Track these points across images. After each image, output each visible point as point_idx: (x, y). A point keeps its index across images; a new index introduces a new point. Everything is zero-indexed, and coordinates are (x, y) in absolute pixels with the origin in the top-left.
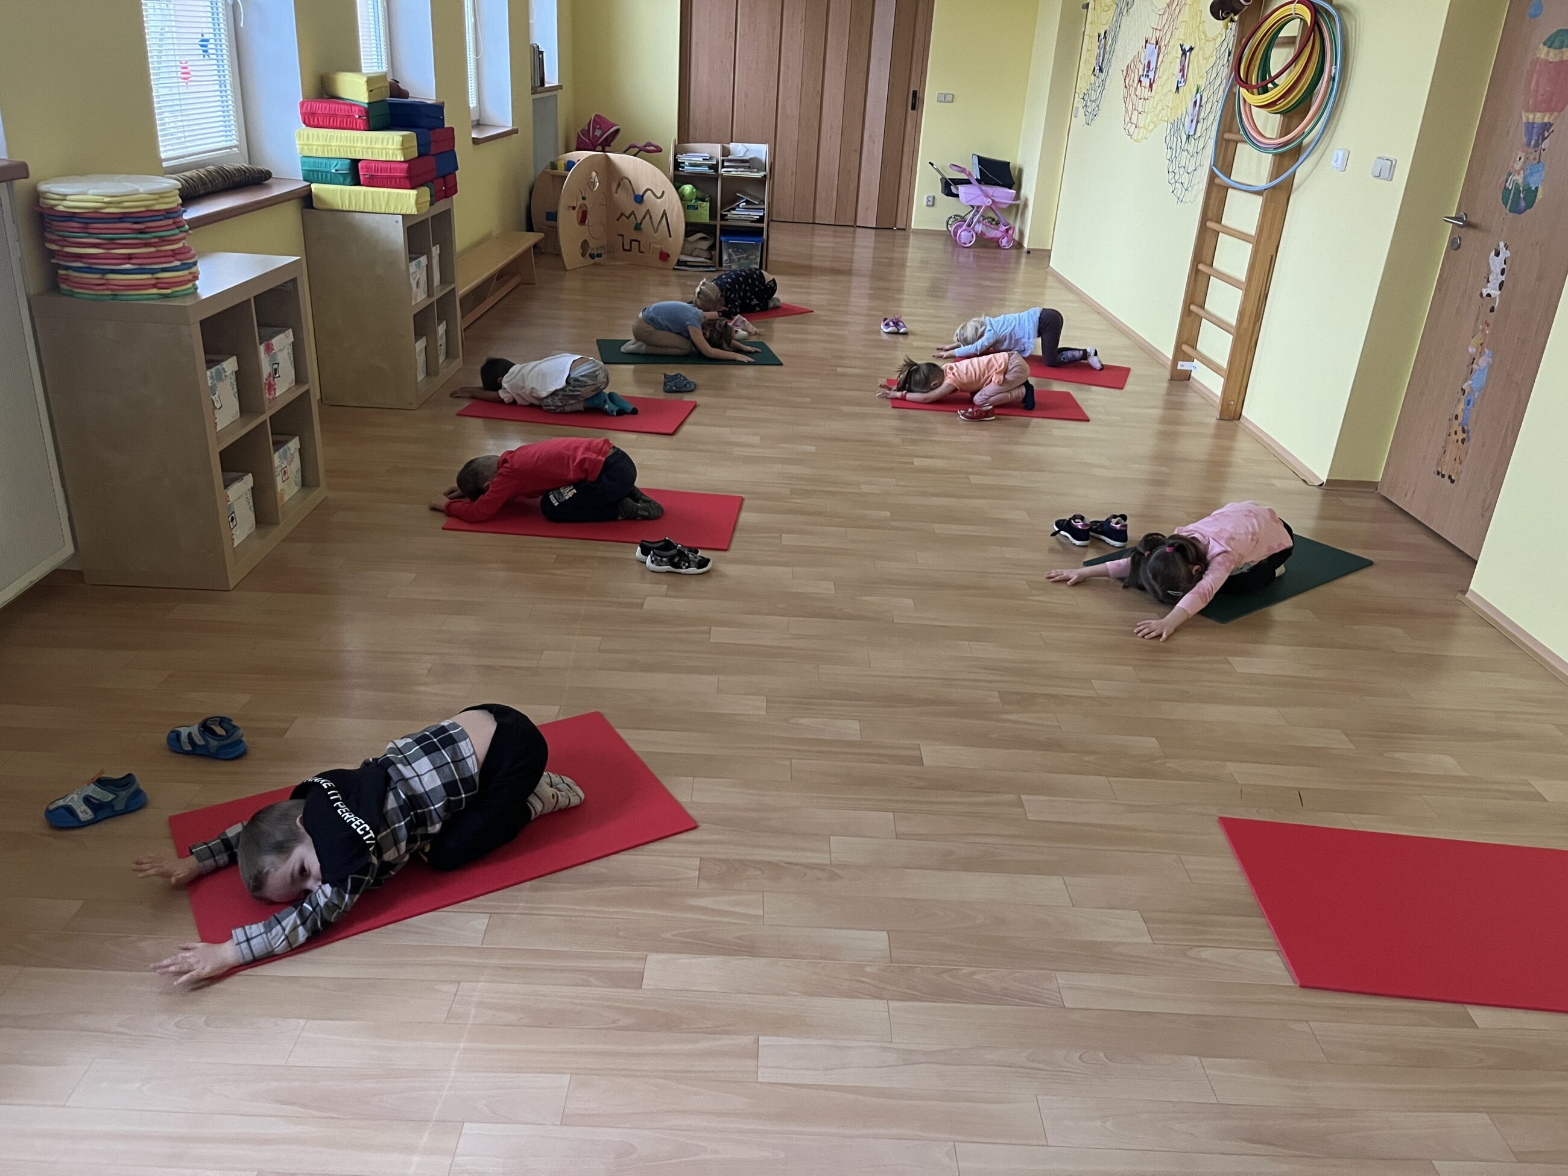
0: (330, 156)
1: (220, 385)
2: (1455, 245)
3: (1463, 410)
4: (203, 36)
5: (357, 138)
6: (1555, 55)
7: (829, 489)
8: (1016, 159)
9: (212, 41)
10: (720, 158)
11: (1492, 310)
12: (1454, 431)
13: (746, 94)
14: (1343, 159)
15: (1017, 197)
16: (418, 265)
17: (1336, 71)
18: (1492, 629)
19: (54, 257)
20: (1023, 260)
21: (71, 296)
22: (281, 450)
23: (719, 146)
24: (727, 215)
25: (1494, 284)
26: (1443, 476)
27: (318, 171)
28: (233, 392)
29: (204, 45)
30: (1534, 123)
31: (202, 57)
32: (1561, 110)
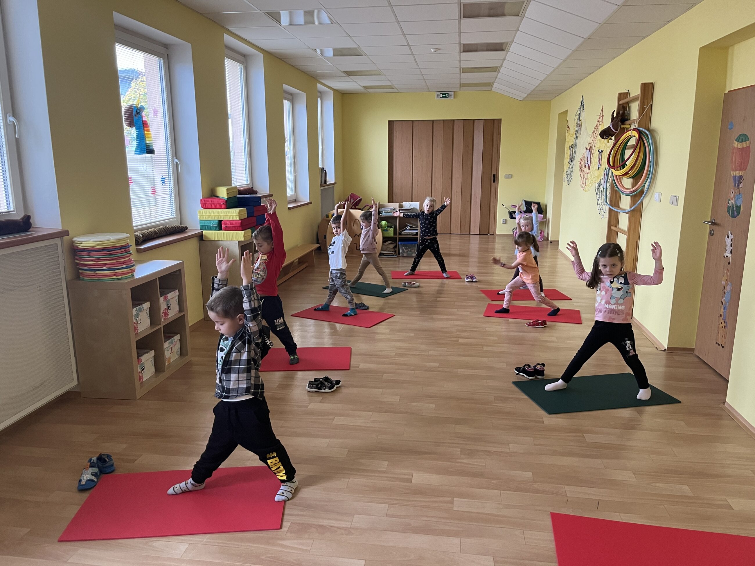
0: (211, 219)
2: (711, 234)
3: (723, 313)
4: (162, 176)
5: (221, 212)
8: (544, 201)
9: (166, 178)
11: (729, 263)
12: (720, 323)
13: (417, 180)
14: (659, 197)
15: (545, 217)
17: (651, 158)
18: (735, 422)
19: (78, 266)
20: (549, 246)
21: (83, 280)
22: (170, 340)
23: (398, 204)
24: (401, 233)
25: (728, 251)
26: (719, 345)
27: (206, 226)
28: (147, 316)
29: (163, 180)
30: (736, 176)
31: (162, 185)
32: (745, 170)
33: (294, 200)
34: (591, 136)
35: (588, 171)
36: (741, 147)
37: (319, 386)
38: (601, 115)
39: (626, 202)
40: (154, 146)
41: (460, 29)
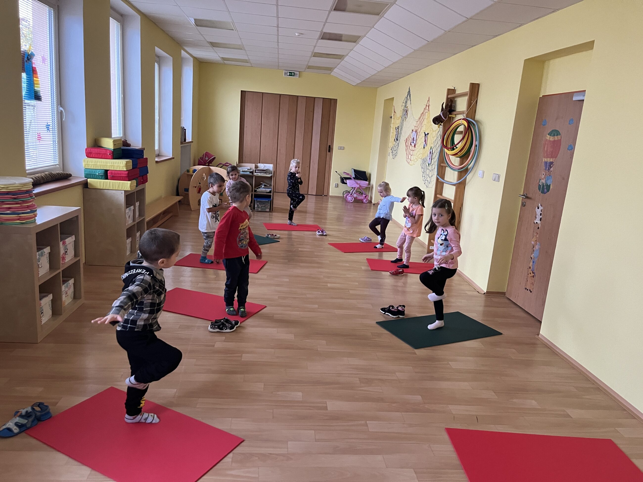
0: (96, 168)
1: (42, 258)
2: (523, 205)
3: (532, 265)
4: (47, 123)
5: (108, 162)
6: (552, 138)
8: (368, 170)
9: (51, 125)
10: (254, 169)
11: (538, 228)
12: (529, 274)
13: (265, 145)
14: (482, 174)
15: (369, 184)
16: (130, 210)
17: (477, 143)
18: (550, 349)
22: (66, 284)
23: (254, 165)
24: (257, 190)
25: (538, 219)
27: (91, 174)
28: (47, 261)
29: (48, 127)
30: (547, 162)
31: (46, 131)
32: (556, 157)
33: (157, 155)
34: (417, 121)
35: (413, 148)
36: (553, 140)
37: (221, 326)
38: (428, 105)
40: (41, 92)
41: (327, 19)
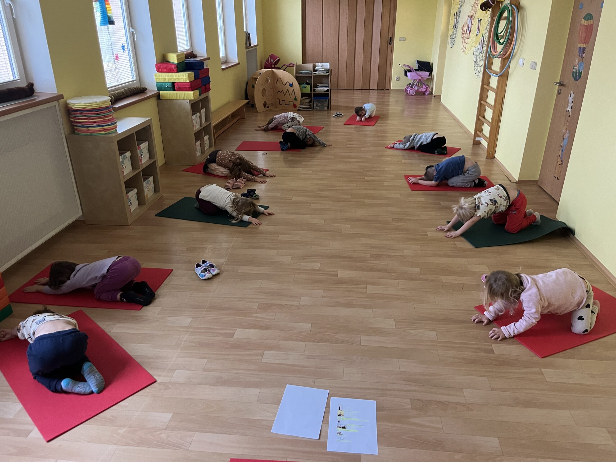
0: (166, 82)
1: (125, 161)
2: (559, 93)
3: (561, 153)
4: (123, 44)
5: (174, 75)
6: (586, 23)
7: (331, 188)
8: (430, 60)
9: (126, 46)
11: (569, 116)
12: (558, 161)
13: (327, 42)
14: (522, 62)
15: (431, 74)
16: (196, 116)
19: (73, 123)
20: (433, 100)
21: (78, 135)
22: (146, 181)
23: (312, 64)
24: (315, 89)
25: (570, 107)
27: (162, 87)
28: (129, 162)
29: (123, 47)
30: (581, 48)
31: (122, 52)
32: (588, 43)
33: (225, 62)
34: (472, 6)
35: (468, 36)
36: (587, 25)
39: (497, 64)
40: (114, 17)
